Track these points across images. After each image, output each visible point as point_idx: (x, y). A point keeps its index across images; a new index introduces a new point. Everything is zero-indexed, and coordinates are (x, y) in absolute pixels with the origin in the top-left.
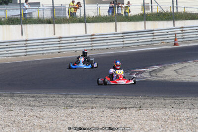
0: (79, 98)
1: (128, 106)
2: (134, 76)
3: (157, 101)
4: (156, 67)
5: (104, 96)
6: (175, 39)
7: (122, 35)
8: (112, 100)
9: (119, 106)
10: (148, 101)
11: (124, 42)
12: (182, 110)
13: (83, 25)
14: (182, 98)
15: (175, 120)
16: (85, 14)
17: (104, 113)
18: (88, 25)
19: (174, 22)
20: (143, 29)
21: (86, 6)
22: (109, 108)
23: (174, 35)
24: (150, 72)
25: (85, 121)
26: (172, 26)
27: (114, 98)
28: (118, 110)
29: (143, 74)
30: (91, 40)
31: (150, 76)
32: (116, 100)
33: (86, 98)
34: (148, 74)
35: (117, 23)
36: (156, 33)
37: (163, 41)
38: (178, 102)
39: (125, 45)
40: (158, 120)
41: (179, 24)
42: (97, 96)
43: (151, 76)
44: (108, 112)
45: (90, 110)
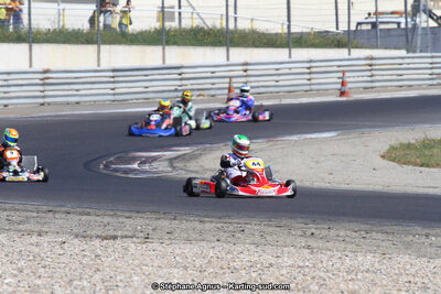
0: (10, 210)
1: (119, 233)
2: (135, 166)
3: (185, 225)
4: (186, 150)
5: (67, 209)
6: (229, 89)
7: (111, 74)
8: (84, 218)
9: (100, 233)
10: (165, 224)
11: (117, 91)
12: (239, 248)
13: (24, 47)
14: (241, 221)
15: (222, 268)
16: (30, 24)
17: (66, 246)
18: (36, 47)
19: (228, 50)
20: (159, 63)
21: (33, 4)
22: (77, 236)
23: (228, 80)
24: (171, 161)
25: (22, 264)
26: (223, 60)
27: (88, 214)
28: (97, 242)
29: (155, 164)
30: (41, 82)
31: (170, 169)
32: (92, 218)
33: (27, 211)
34: (166, 163)
35: (102, 47)
36: (188, 73)
37: (202, 92)
38: (231, 228)
39: (117, 97)
40: (186, 268)
41: (240, 55)
42: (51, 208)
43: (174, 168)
44: (76, 245)
45: (35, 239)
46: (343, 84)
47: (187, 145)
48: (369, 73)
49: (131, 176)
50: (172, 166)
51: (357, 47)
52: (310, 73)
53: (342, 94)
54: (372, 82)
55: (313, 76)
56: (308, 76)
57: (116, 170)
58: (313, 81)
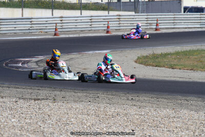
1: (39, 97)
2: (20, 65)
3: (68, 94)
4: (41, 57)
5: (7, 85)
6: (56, 29)
8: (18, 90)
9: (30, 97)
11: (1, 29)
19: (52, 11)
20: (20, 16)
23: (55, 25)
24: (37, 62)
26: (50, 16)
27: (18, 88)
29: (29, 64)
31: (37, 66)
32: (22, 90)
34: (35, 64)
36: (35, 21)
41: (58, 13)
43: (39, 66)
46: (108, 27)
47: (41, 55)
48: (118, 23)
49: (20, 70)
50: (37, 65)
51: (112, 10)
52: (91, 22)
53: (108, 32)
54: (120, 26)
55: (93, 23)
56: (90, 24)
57: (12, 67)
58: (92, 26)
